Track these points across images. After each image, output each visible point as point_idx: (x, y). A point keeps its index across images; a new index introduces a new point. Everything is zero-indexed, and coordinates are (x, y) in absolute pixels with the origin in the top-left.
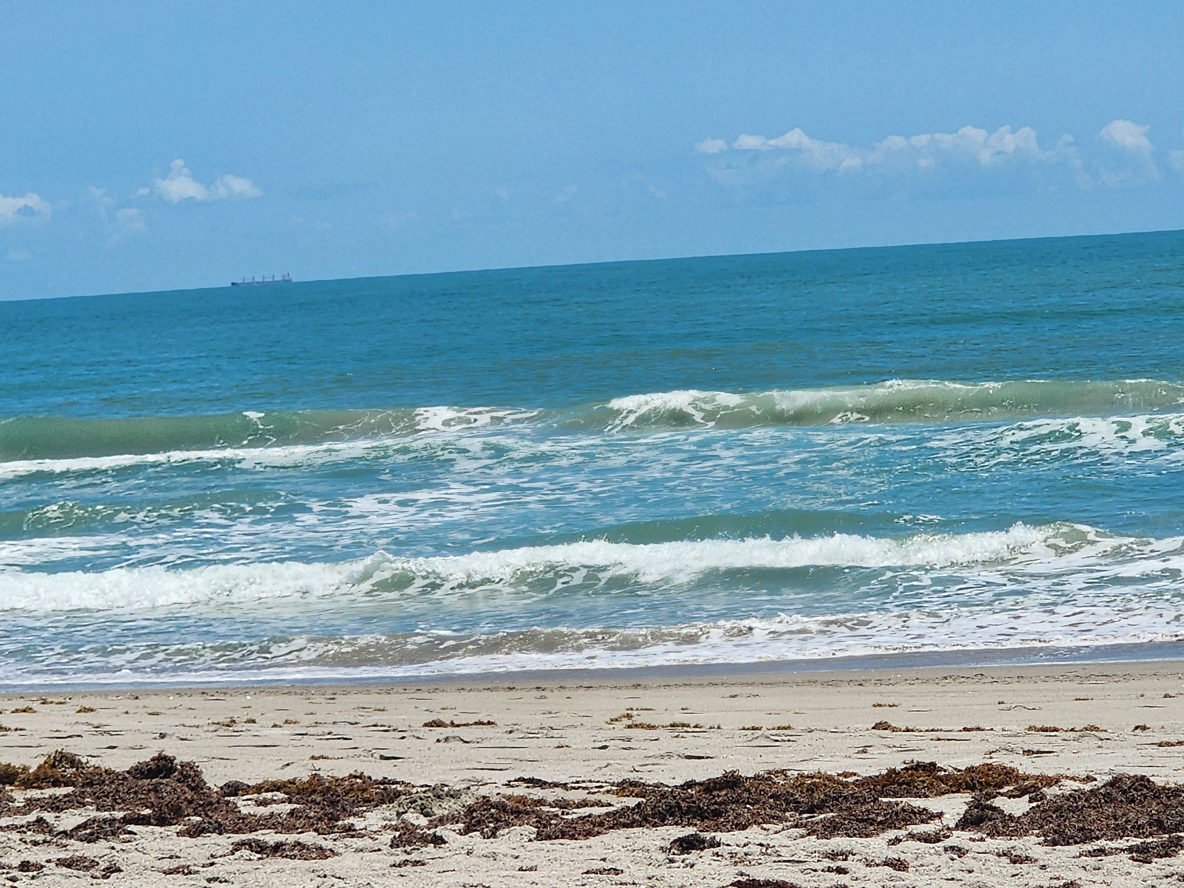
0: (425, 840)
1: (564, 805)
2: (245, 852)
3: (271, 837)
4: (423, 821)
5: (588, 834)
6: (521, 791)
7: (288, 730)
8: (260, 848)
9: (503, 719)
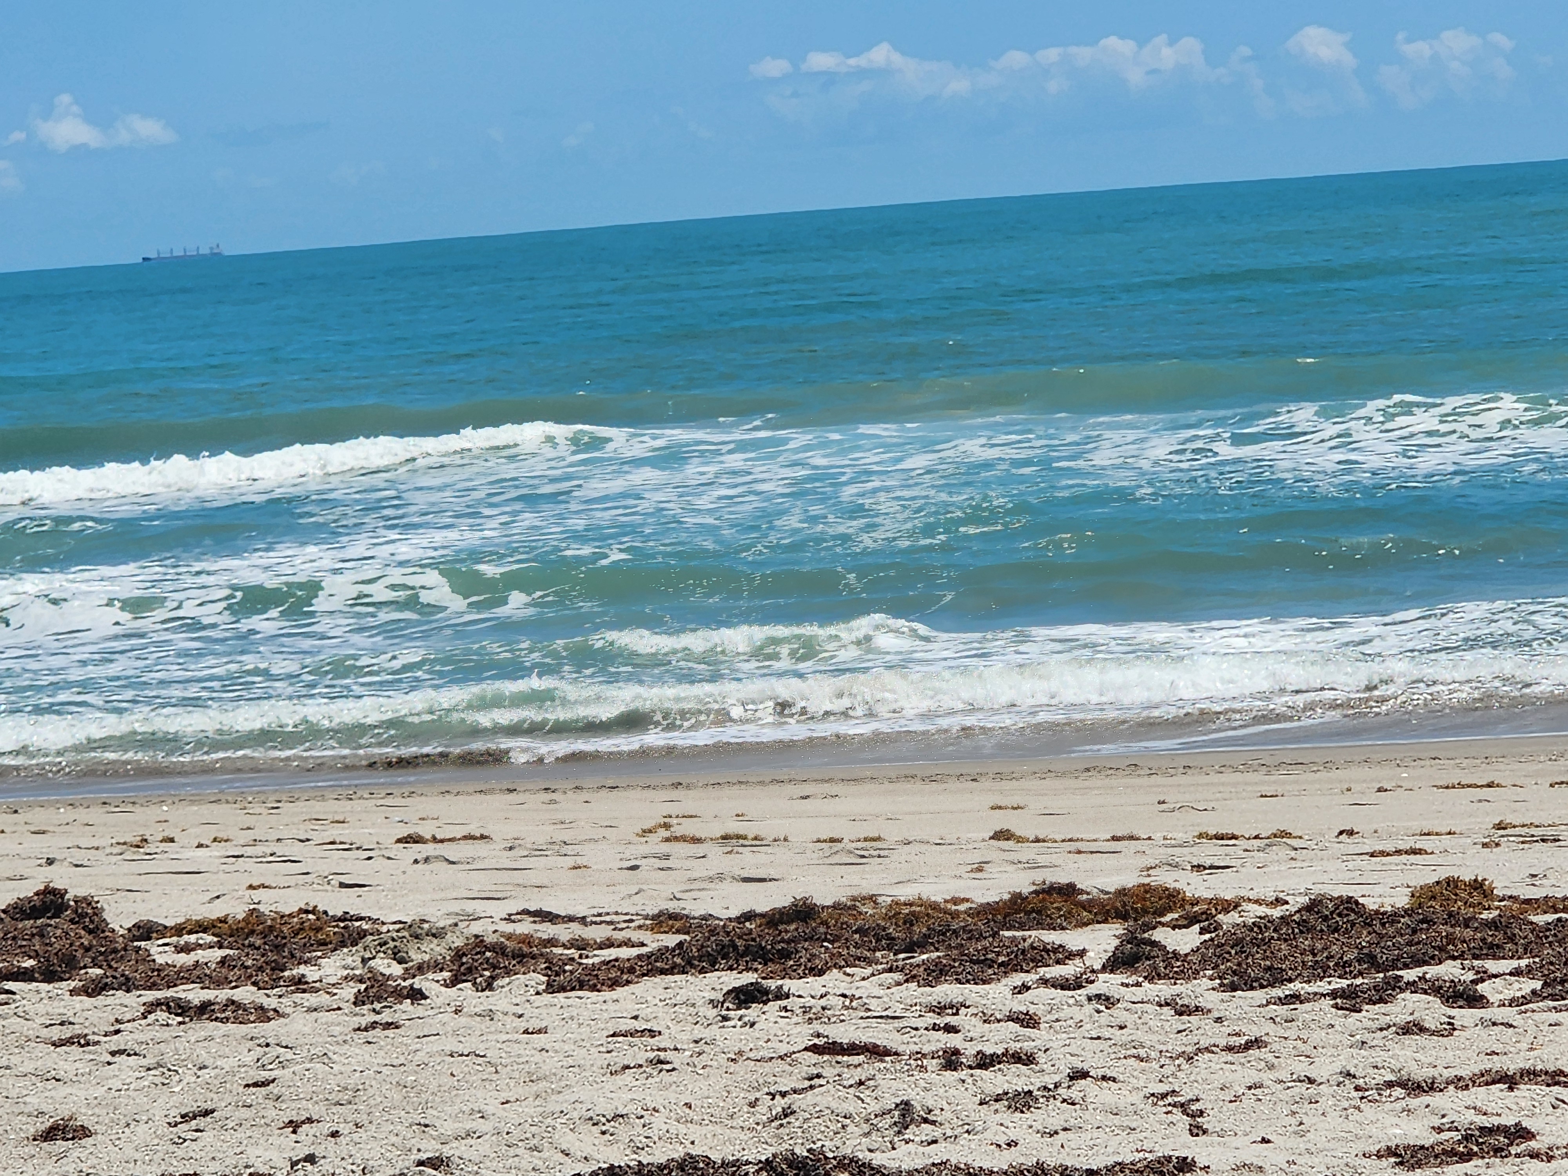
0: (400, 995)
1: (581, 945)
2: (161, 1015)
3: (195, 994)
4: (397, 970)
5: (614, 984)
6: (525, 927)
7: (217, 850)
8: (181, 1009)
9: (501, 831)
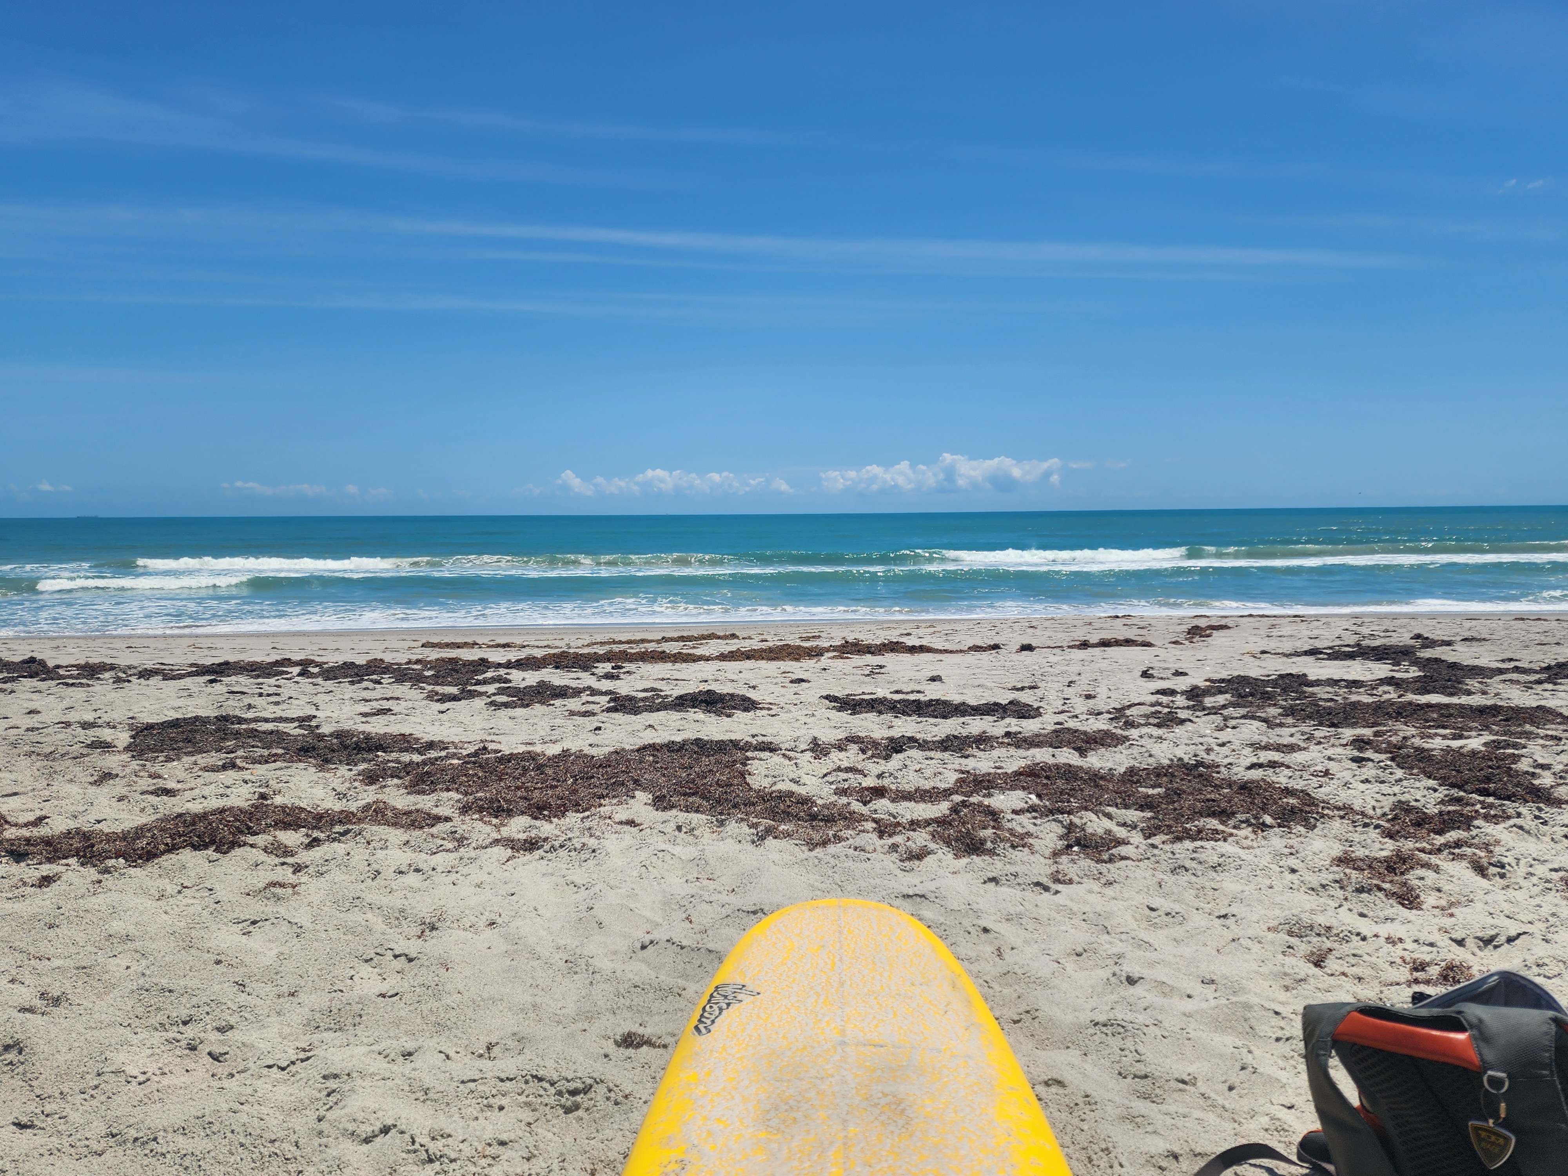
0: (124, 681)
1: (172, 670)
2: (61, 686)
3: (71, 681)
4: (124, 675)
5: (180, 679)
6: (158, 666)
7: (78, 649)
8: (67, 684)
9: (152, 646)
